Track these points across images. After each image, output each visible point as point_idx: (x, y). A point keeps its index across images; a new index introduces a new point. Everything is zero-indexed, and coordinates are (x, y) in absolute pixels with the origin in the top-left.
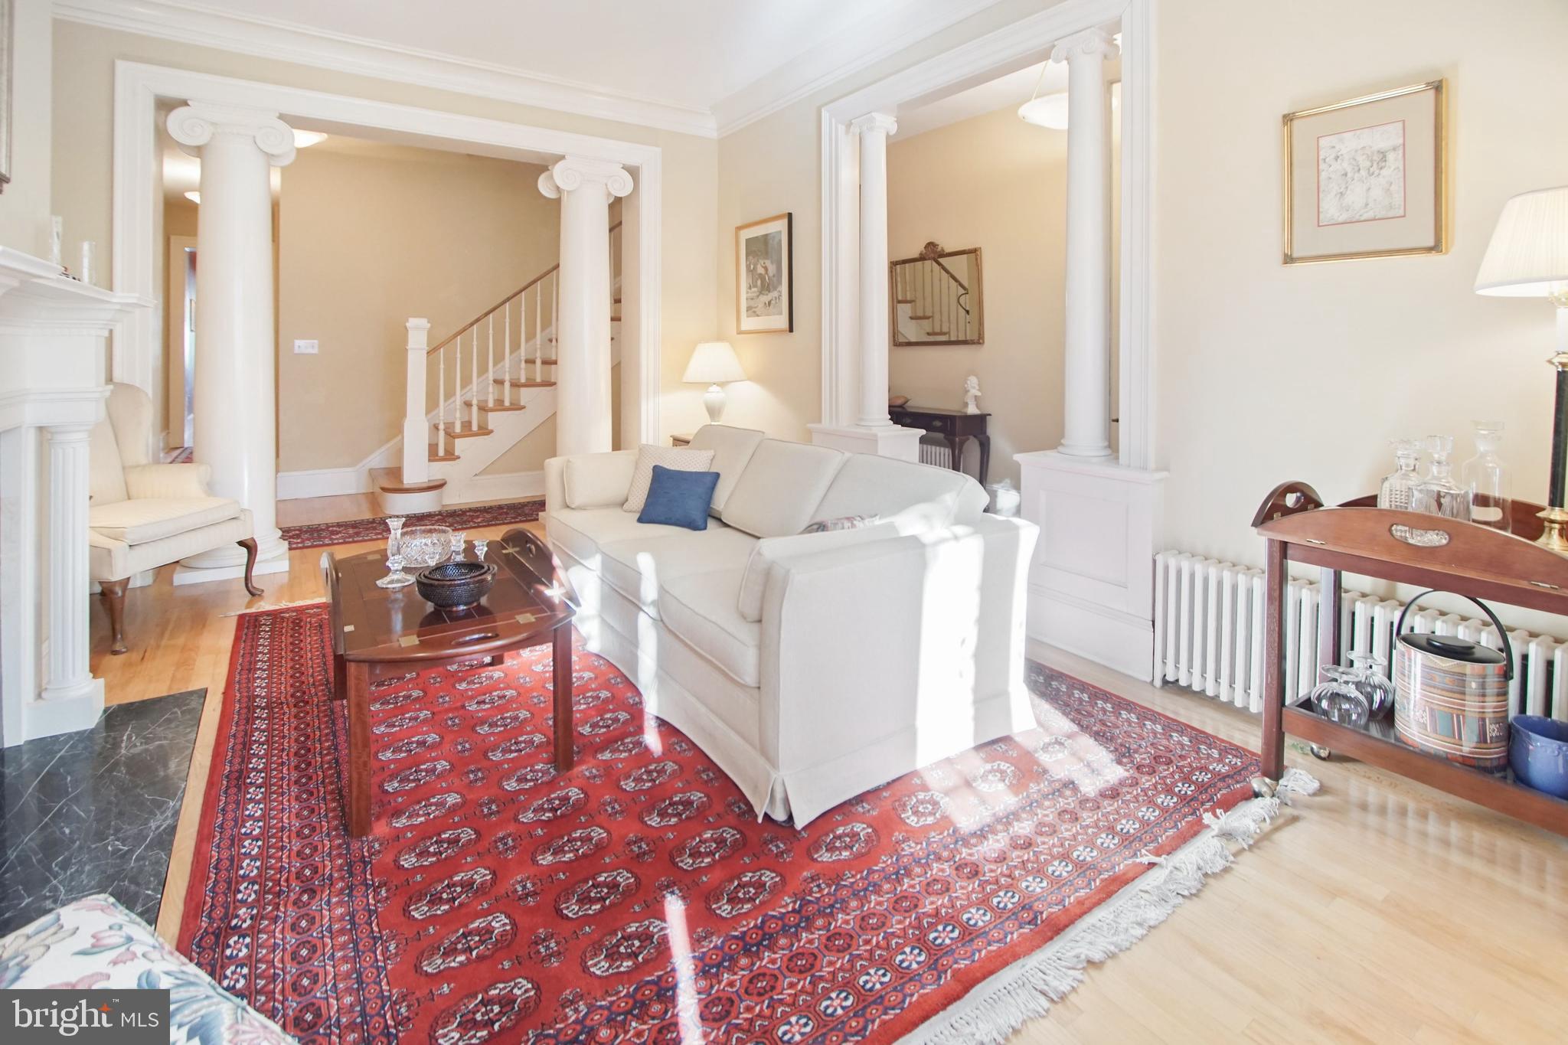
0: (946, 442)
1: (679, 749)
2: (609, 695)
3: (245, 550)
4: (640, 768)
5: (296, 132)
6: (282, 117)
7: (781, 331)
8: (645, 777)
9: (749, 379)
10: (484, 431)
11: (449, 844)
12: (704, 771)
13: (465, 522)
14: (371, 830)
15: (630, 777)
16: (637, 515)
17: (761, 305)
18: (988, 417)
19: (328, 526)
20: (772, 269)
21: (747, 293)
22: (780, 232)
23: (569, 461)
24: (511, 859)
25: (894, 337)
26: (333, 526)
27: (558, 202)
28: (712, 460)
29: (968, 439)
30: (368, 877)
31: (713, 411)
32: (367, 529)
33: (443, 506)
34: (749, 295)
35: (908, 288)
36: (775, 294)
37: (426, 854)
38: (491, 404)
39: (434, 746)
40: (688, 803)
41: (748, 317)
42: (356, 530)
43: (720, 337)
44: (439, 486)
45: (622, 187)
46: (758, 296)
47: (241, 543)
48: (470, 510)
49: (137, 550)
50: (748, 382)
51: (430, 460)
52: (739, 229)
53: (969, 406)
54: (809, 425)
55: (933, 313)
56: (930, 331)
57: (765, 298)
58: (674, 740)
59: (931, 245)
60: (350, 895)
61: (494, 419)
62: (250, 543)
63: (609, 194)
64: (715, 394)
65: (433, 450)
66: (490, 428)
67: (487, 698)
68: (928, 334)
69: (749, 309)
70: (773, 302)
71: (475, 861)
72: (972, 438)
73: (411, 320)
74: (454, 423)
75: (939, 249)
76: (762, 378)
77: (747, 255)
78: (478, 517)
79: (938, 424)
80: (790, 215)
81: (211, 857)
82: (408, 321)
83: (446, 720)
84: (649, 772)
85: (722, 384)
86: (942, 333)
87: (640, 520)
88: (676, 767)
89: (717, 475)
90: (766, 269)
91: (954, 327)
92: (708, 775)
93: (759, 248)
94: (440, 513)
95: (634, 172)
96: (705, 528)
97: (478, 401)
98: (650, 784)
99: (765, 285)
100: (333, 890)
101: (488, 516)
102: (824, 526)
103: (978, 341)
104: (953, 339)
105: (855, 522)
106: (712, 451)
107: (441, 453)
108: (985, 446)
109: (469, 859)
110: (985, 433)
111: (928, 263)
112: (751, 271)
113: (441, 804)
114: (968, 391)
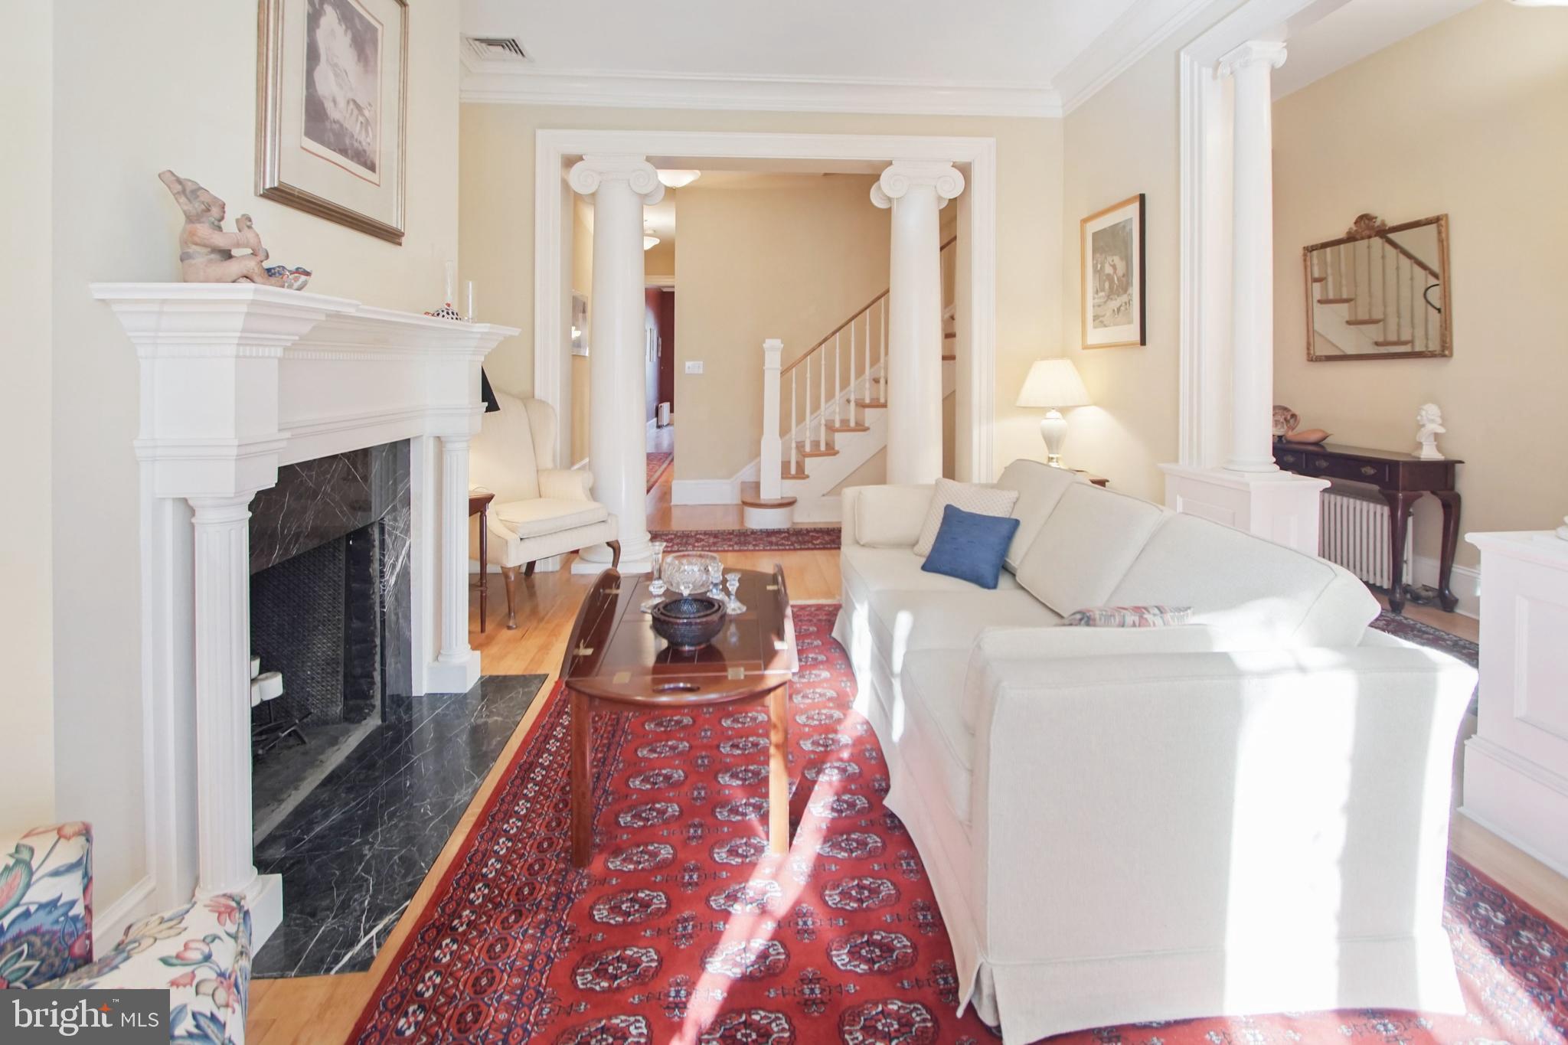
0: (1381, 496)
1: (905, 867)
2: (857, 771)
3: (611, 550)
4: (853, 879)
5: (659, 171)
6: (649, 159)
7: (1133, 344)
8: (854, 893)
9: (1095, 404)
10: (831, 451)
11: (640, 906)
12: (922, 909)
13: (804, 542)
14: (590, 863)
15: (838, 887)
16: (923, 560)
17: (1109, 313)
18: (1458, 466)
19: (697, 533)
20: (1121, 267)
21: (1094, 299)
22: (1131, 219)
23: (860, 493)
24: (683, 950)
25: (1308, 349)
26: (701, 534)
27: (888, 212)
28: (1015, 503)
29: (1421, 496)
30: (565, 917)
31: (1052, 441)
32: (724, 540)
33: (794, 523)
34: (1096, 301)
35: (1344, 282)
36: (1124, 298)
37: (617, 910)
38: (837, 425)
39: (677, 785)
40: (887, 949)
41: (1095, 327)
42: (715, 540)
43: (1063, 354)
44: (789, 504)
45: (953, 187)
46: (1105, 302)
47: (609, 544)
48: (815, 530)
49: (527, 543)
50: (1093, 407)
51: (783, 478)
52: (1085, 221)
53: (1424, 447)
54: (1162, 465)
55: (1385, 314)
56: (1381, 339)
57: (1114, 304)
58: (904, 852)
59: (1365, 219)
60: (543, 932)
61: (840, 439)
62: (615, 545)
63: (940, 198)
64: (1054, 421)
65: (786, 465)
66: (837, 448)
67: (742, 742)
68: (1377, 344)
69: (1096, 318)
70: (1123, 308)
71: (652, 937)
72: (1427, 494)
73: (767, 340)
74: (804, 442)
75: (1378, 223)
76: (1110, 404)
77: (1094, 251)
78: (818, 538)
79: (1369, 471)
80: (1142, 198)
81: (473, 846)
82: (764, 342)
83: (698, 758)
84: (861, 887)
85: (1064, 410)
86: (1399, 343)
87: (924, 568)
88: (893, 892)
89: (1017, 523)
90: (1114, 267)
91: (1419, 333)
92: (925, 916)
93: (1107, 242)
94: (788, 531)
95: (965, 170)
96: (995, 587)
97: (826, 421)
98: (855, 905)
99: (1114, 287)
100: (534, 920)
101: (827, 538)
102: (1089, 618)
103: (1444, 351)
104: (1418, 349)
105: (1146, 616)
106: (1016, 492)
107: (793, 471)
108: (1452, 508)
109: (648, 933)
110: (1452, 488)
111: (1362, 244)
112: (1098, 271)
113: (654, 855)
114: (1423, 426)
